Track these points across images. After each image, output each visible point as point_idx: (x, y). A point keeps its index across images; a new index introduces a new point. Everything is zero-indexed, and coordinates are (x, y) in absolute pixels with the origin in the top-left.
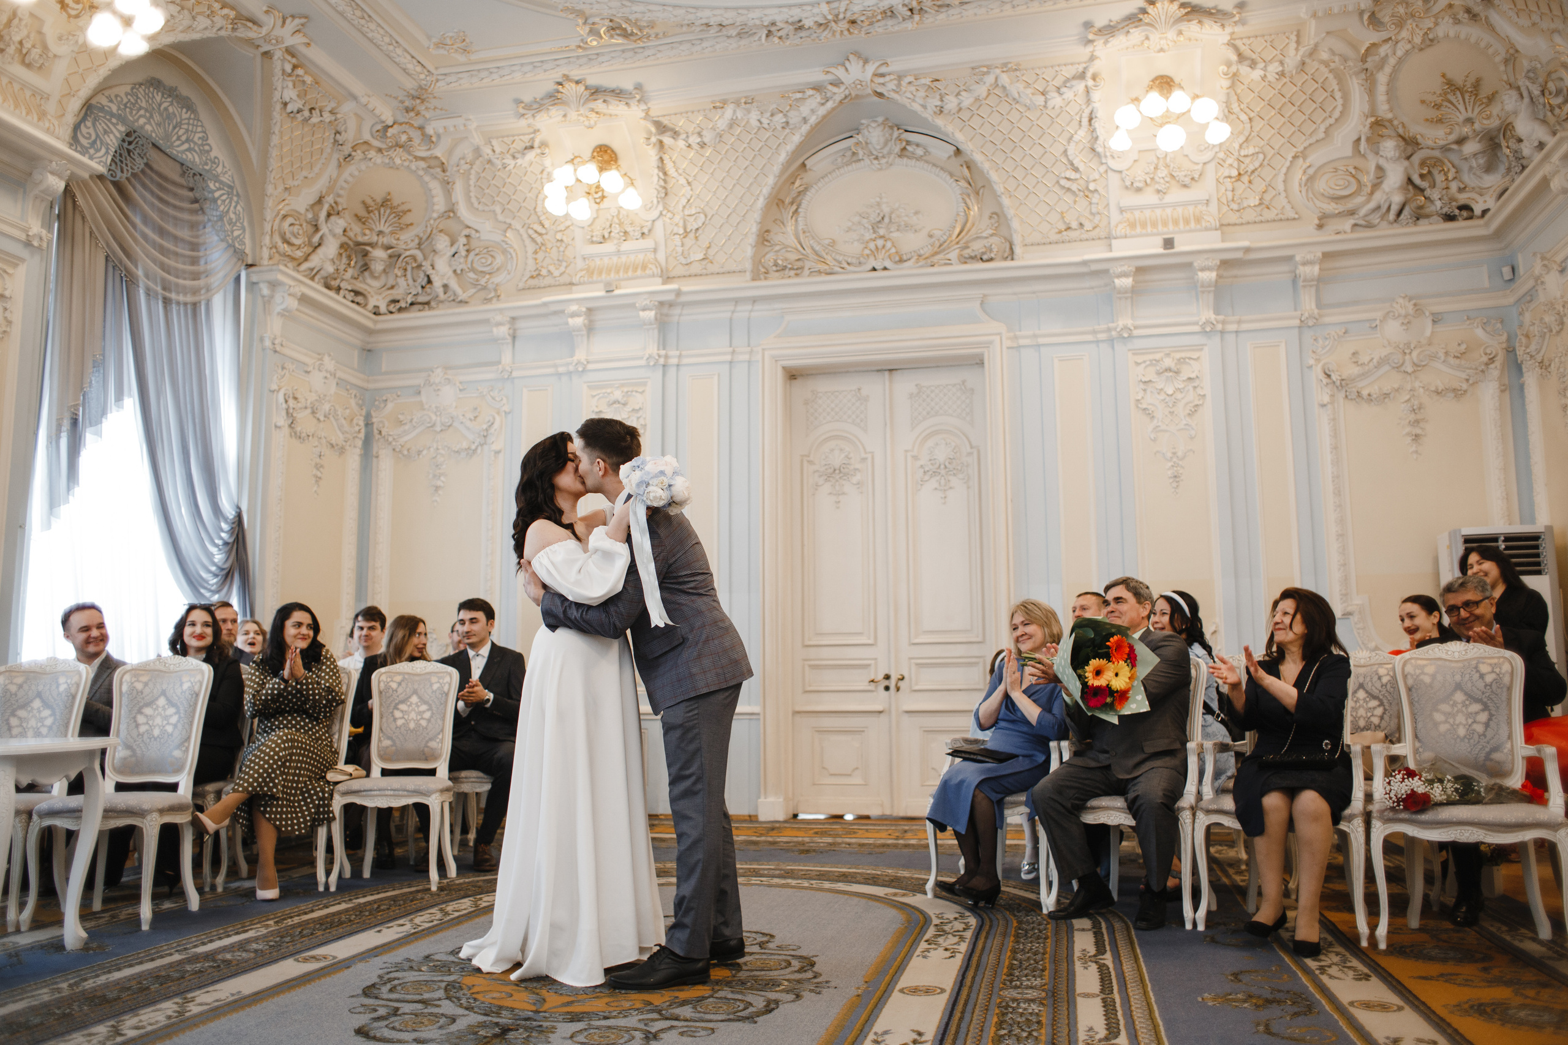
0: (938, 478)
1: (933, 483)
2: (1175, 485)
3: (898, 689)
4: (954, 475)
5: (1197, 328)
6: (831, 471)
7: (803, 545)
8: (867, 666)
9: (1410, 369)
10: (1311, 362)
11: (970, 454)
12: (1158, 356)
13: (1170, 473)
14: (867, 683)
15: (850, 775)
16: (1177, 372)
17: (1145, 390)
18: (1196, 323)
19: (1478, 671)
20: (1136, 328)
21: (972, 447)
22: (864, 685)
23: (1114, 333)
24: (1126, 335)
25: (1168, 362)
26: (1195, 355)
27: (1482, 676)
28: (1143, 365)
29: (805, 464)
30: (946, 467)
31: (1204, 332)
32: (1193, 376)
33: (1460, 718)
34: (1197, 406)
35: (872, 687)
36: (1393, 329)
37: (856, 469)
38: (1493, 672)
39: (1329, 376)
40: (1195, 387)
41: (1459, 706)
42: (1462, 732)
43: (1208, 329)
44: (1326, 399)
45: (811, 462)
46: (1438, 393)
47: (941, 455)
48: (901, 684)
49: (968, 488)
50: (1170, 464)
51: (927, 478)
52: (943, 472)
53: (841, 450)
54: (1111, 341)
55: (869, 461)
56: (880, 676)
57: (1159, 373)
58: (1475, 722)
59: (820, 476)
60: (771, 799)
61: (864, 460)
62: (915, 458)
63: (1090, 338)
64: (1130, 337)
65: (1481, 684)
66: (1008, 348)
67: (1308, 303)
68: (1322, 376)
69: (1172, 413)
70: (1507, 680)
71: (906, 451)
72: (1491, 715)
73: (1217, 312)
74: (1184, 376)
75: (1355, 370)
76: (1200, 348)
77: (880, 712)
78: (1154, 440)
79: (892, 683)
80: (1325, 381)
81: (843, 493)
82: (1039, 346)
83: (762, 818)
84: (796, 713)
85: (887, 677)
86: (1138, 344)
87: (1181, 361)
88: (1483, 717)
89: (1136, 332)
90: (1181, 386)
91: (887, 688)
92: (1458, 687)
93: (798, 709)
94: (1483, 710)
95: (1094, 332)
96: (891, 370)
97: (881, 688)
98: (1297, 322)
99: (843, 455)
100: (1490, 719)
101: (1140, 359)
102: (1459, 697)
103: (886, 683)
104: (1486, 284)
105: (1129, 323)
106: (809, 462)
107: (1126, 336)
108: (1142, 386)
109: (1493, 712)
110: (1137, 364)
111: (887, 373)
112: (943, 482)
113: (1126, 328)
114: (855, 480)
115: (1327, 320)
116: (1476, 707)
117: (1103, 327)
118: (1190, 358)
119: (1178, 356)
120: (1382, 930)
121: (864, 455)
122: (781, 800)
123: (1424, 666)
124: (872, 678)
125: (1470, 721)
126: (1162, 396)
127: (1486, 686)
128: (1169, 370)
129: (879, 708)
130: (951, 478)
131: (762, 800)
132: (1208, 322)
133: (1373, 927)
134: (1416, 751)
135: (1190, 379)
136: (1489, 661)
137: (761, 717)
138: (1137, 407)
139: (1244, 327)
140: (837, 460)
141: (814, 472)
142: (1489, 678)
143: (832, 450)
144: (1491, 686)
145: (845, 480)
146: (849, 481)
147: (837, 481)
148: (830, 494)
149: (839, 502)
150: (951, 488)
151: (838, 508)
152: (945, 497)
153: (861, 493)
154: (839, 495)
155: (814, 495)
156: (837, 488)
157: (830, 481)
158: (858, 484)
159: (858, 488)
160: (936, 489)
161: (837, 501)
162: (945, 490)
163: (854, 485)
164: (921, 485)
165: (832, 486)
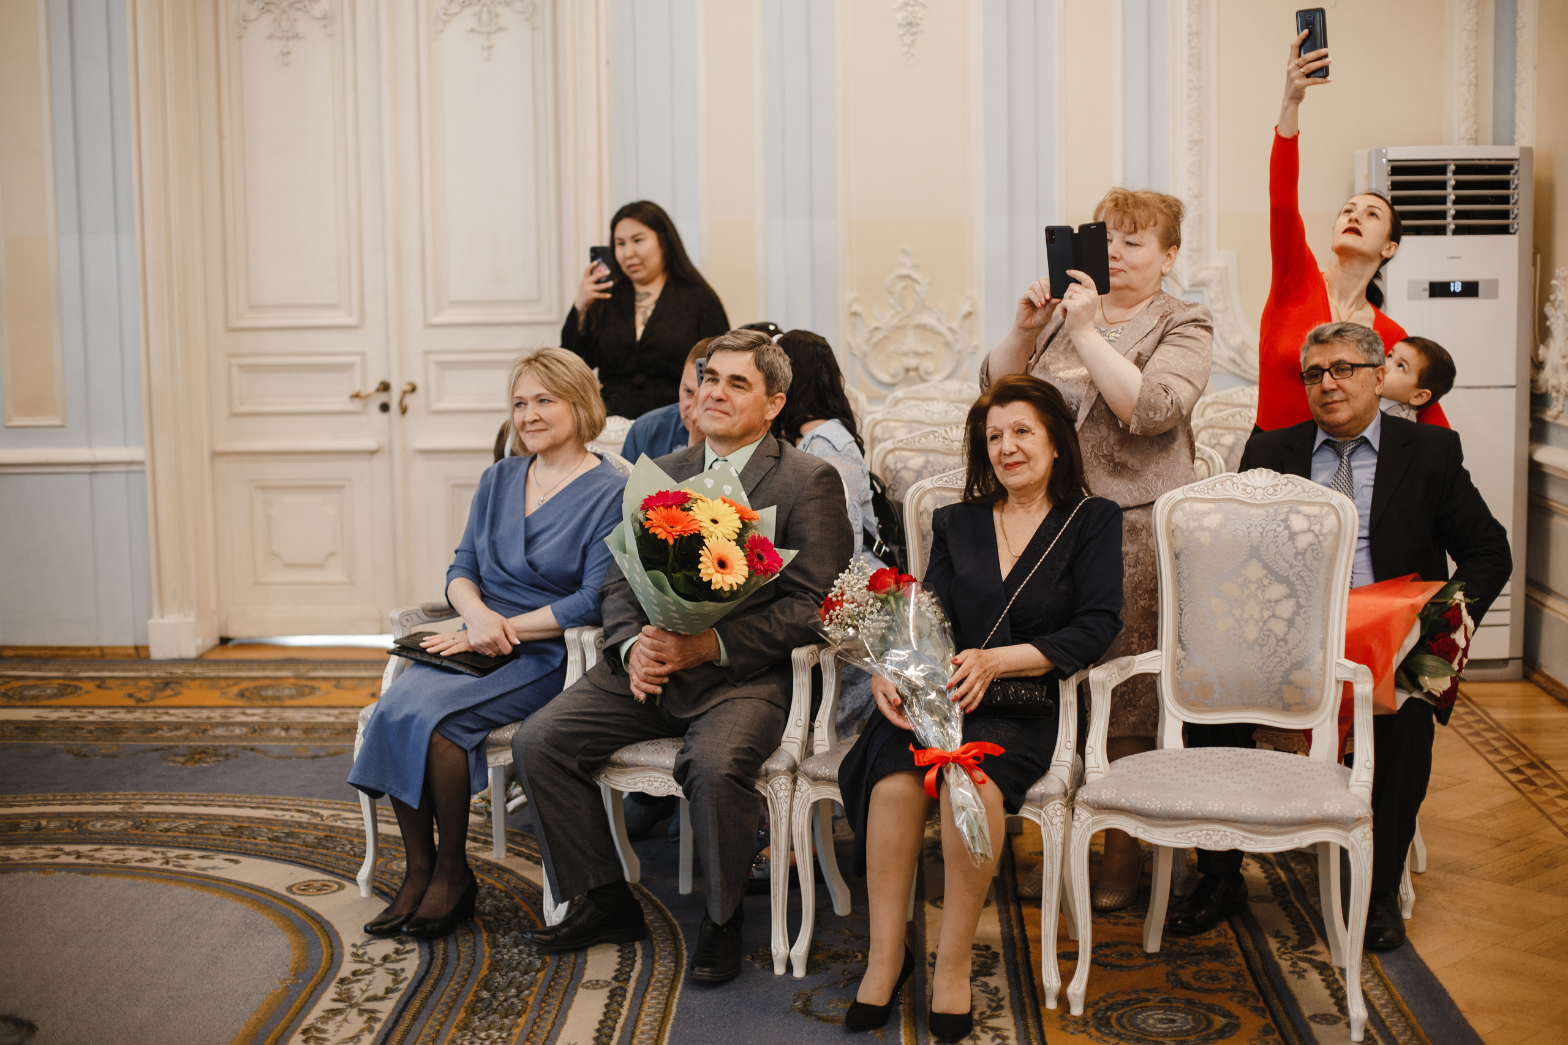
0: (476, 9)
1: (467, 19)
2: (908, 39)
3: (404, 410)
4: (507, 3)
7: (221, 138)
8: (348, 367)
13: (900, 16)
14: (346, 398)
15: (320, 566)
19: (1288, 527)
22: (343, 403)
27: (1293, 536)
33: (1253, 609)
35: (356, 405)
38: (1310, 530)
41: (1253, 587)
42: (1252, 632)
48: (410, 400)
49: (533, 29)
51: (455, 8)
56: (373, 385)
58: (1273, 616)
59: (251, 2)
60: (172, 619)
65: (1289, 551)
70: (1327, 544)
72: (1299, 606)
77: (373, 452)
79: (394, 399)
81: (296, 36)
83: (156, 654)
84: (216, 455)
85: (385, 387)
88: (1286, 609)
91: (385, 408)
92: (1255, 553)
93: (220, 446)
94: (1288, 597)
97: (374, 406)
100: (1296, 613)
102: (1255, 571)
103: (383, 398)
109: (1303, 602)
112: (485, 17)
114: (317, 9)
116: (1278, 590)
120: (1078, 987)
122: (191, 619)
123: (1206, 513)
124: (357, 388)
125: (1266, 614)
127: (1297, 554)
129: (370, 444)
130: (500, 9)
131: (155, 620)
133: (1066, 977)
134: (1177, 665)
136: (1306, 509)
137: (148, 468)
142: (1303, 541)
144: (1303, 554)
145: (299, 9)
146: (307, 12)
147: (284, 11)
148: (271, 36)
149: (288, 53)
150: (500, 29)
151: (287, 64)
152: (490, 47)
153: (331, 35)
154: (288, 38)
155: (240, 38)
156: (285, 25)
157: (269, 11)
158: (325, 18)
159: (325, 26)
160: (472, 30)
161: (285, 50)
162: (489, 33)
163: (318, 19)
164: (445, 22)
165: (274, 20)
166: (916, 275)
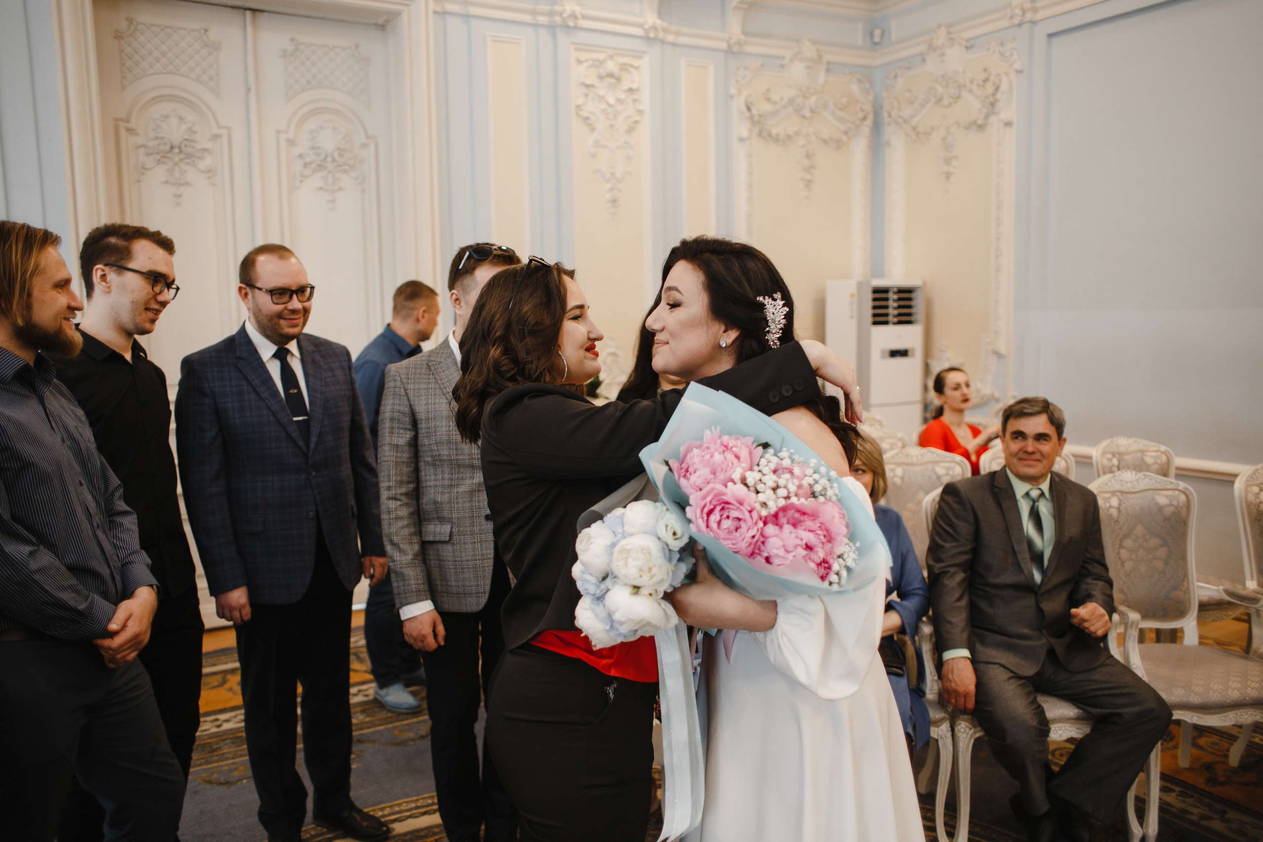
0: (323, 174)
1: (316, 181)
2: (612, 210)
4: (345, 172)
5: (639, 32)
6: (168, 147)
9: (807, 113)
10: (733, 91)
11: (364, 146)
12: (601, 56)
13: (608, 196)
16: (618, 79)
17: (586, 95)
18: (640, 26)
20: (584, 17)
21: (368, 137)
23: (558, 19)
24: (571, 24)
25: (611, 66)
26: (636, 63)
28: (585, 65)
29: (123, 133)
30: (334, 161)
31: (647, 38)
32: (634, 86)
34: (636, 122)
36: (798, 70)
37: (205, 150)
39: (749, 109)
40: (635, 101)
43: (652, 35)
44: (745, 133)
45: (131, 131)
46: (825, 142)
47: (328, 142)
49: (363, 191)
50: (608, 186)
51: (308, 172)
52: (330, 166)
53: (181, 119)
54: (552, 28)
55: (225, 139)
57: (601, 78)
59: (148, 155)
61: (216, 137)
62: (291, 143)
63: (527, 18)
64: (576, 28)
66: (435, 12)
67: (735, 27)
68: (744, 109)
69: (612, 126)
71: (278, 132)
73: (660, 16)
74: (626, 84)
75: (767, 108)
76: (639, 55)
78: (594, 156)
80: (747, 114)
81: (187, 184)
82: (467, 17)
86: (582, 37)
87: (624, 67)
89: (583, 23)
90: (622, 96)
95: (534, 13)
96: (254, 11)
98: (723, 45)
99: (184, 127)
101: (583, 56)
104: (860, 42)
105: (578, 10)
106: (128, 130)
107: (569, 25)
108: (584, 90)
110: (579, 62)
111: (248, 13)
112: (330, 179)
113: (574, 16)
114: (203, 164)
115: (749, 49)
117: (546, 8)
118: (632, 66)
119: (622, 60)
121: (216, 131)
126: (603, 106)
128: (611, 75)
130: (340, 175)
132: (654, 28)
135: (631, 90)
138: (577, 114)
139: (682, 40)
140: (175, 132)
141: (139, 147)
143: (167, 117)
145: (188, 163)
146: (195, 166)
147: (176, 164)
148: (166, 182)
149: (180, 196)
150: (340, 189)
151: (178, 204)
152: (334, 201)
153: (214, 185)
154: (180, 185)
155: (139, 181)
156: (177, 174)
157: (164, 163)
158: (209, 171)
159: (209, 178)
160: (321, 189)
161: (178, 193)
162: (333, 192)
163: (203, 172)
164: (301, 181)
165: (168, 170)
166: (618, 352)
